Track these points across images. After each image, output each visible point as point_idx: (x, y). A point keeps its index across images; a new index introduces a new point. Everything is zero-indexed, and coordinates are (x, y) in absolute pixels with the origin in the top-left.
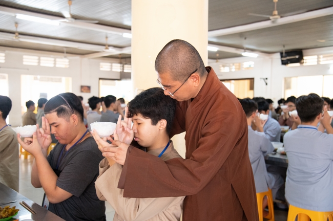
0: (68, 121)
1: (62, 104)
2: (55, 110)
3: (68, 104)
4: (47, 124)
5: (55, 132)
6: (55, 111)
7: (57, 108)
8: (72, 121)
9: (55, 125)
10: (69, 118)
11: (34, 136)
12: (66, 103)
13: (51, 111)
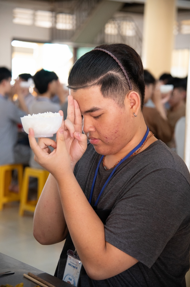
0: (122, 105)
1: (111, 69)
2: (96, 81)
3: (122, 68)
4: (78, 112)
5: (92, 129)
6: (98, 83)
7: (101, 77)
8: (128, 105)
9: (96, 113)
10: (124, 99)
11: (60, 136)
12: (119, 66)
13: (89, 84)
